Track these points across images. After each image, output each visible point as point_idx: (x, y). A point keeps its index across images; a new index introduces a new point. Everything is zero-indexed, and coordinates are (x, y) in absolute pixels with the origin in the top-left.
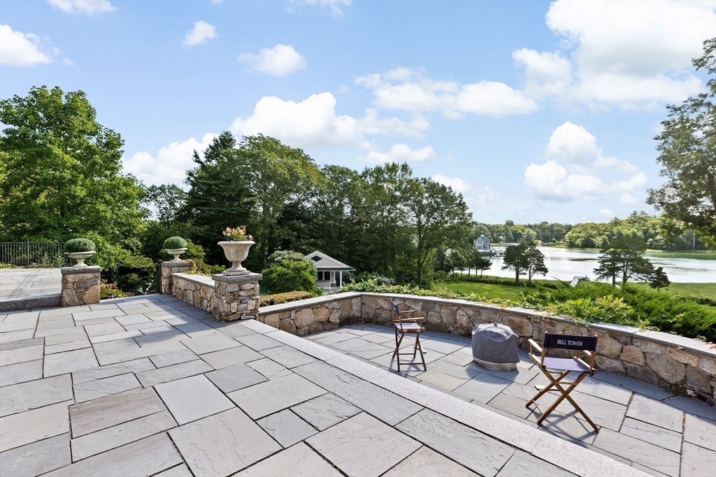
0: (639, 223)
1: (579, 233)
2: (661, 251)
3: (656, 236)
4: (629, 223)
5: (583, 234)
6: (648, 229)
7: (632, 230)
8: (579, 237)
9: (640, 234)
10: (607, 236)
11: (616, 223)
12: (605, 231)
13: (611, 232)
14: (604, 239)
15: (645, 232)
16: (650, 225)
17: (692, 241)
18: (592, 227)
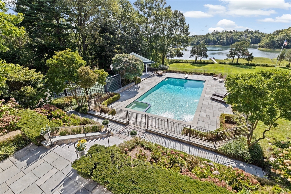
0: (216, 35)
1: (195, 39)
2: (221, 46)
3: (220, 40)
4: (212, 35)
5: (197, 40)
6: (218, 37)
7: (213, 38)
8: (195, 41)
9: (216, 39)
10: (205, 40)
11: (208, 35)
12: (204, 39)
13: (206, 39)
14: (204, 42)
15: (217, 38)
16: (219, 36)
17: (231, 42)
18: (200, 37)
